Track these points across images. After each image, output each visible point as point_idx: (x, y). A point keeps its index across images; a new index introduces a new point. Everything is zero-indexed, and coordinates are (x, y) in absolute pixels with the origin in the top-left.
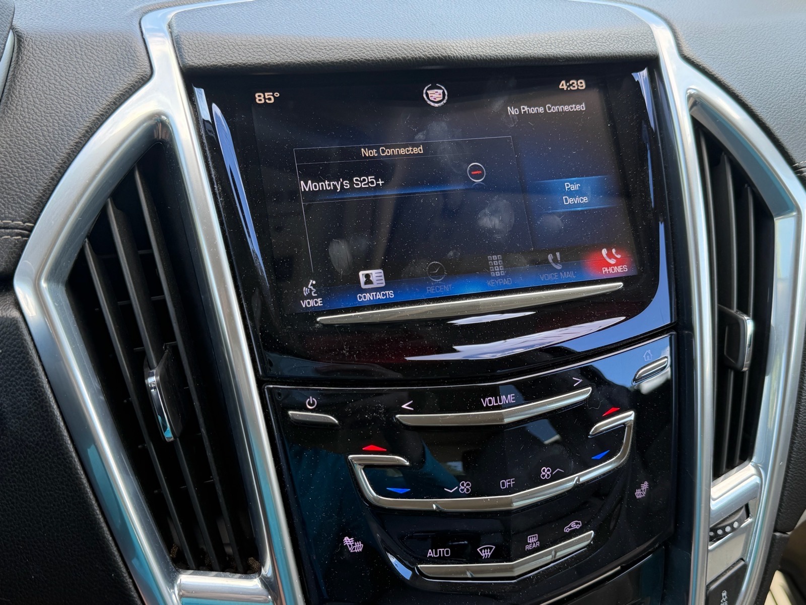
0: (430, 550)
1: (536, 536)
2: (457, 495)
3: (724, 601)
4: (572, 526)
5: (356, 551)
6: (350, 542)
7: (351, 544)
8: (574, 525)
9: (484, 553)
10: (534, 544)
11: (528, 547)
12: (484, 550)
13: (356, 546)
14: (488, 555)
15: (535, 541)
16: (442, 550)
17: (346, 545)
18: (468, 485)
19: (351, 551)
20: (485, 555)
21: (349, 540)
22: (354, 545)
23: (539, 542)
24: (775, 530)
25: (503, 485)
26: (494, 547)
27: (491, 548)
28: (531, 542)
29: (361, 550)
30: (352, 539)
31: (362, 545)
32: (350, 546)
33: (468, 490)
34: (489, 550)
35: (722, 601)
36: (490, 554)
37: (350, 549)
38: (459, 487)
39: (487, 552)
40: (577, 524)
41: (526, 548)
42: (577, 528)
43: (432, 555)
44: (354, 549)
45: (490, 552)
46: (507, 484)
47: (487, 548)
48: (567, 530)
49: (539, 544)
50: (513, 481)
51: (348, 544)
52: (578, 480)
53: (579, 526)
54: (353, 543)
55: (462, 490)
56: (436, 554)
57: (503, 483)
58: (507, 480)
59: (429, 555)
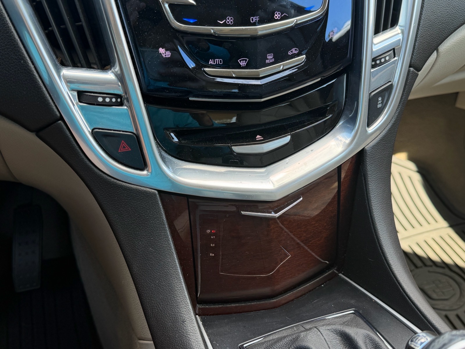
0: (211, 60)
1: (272, 55)
2: (225, 25)
3: (379, 104)
4: (293, 51)
5: (167, 57)
6: (163, 51)
7: (164, 52)
8: (294, 51)
9: (242, 63)
10: (271, 60)
11: (267, 61)
12: (242, 61)
13: (167, 54)
14: (244, 64)
15: (272, 58)
16: (217, 60)
17: (161, 53)
18: (231, 19)
19: (164, 57)
20: (243, 64)
21: (162, 50)
22: (165, 53)
23: (274, 59)
24: (410, 66)
25: (252, 20)
26: (248, 60)
27: (246, 60)
28: (269, 58)
29: (170, 56)
30: (164, 49)
31: (170, 53)
32: (163, 53)
33: (231, 22)
34: (245, 61)
35: (378, 103)
36: (245, 64)
37: (163, 56)
38: (226, 20)
39: (244, 63)
40: (296, 50)
41: (266, 62)
42: (296, 53)
43: (212, 63)
44: (166, 56)
45: (245, 62)
46: (255, 19)
47: (244, 60)
48: (290, 53)
49: (274, 60)
50: (258, 18)
51: (162, 52)
52: (297, 22)
53: (297, 52)
54: (165, 52)
55: (228, 22)
56: (214, 63)
57: (252, 19)
58: (255, 17)
59: (210, 63)
